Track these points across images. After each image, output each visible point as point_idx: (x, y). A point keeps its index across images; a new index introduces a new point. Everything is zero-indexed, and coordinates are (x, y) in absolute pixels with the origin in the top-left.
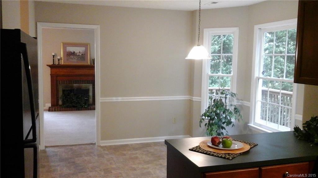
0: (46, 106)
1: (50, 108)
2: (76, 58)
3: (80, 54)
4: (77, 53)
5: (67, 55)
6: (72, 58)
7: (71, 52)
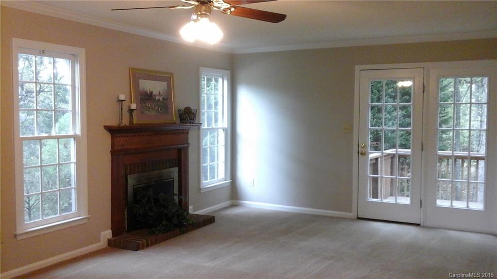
0: (102, 239)
1: (109, 241)
2: (156, 109)
3: (161, 99)
4: (155, 96)
5: (141, 99)
6: (148, 107)
7: (147, 92)
